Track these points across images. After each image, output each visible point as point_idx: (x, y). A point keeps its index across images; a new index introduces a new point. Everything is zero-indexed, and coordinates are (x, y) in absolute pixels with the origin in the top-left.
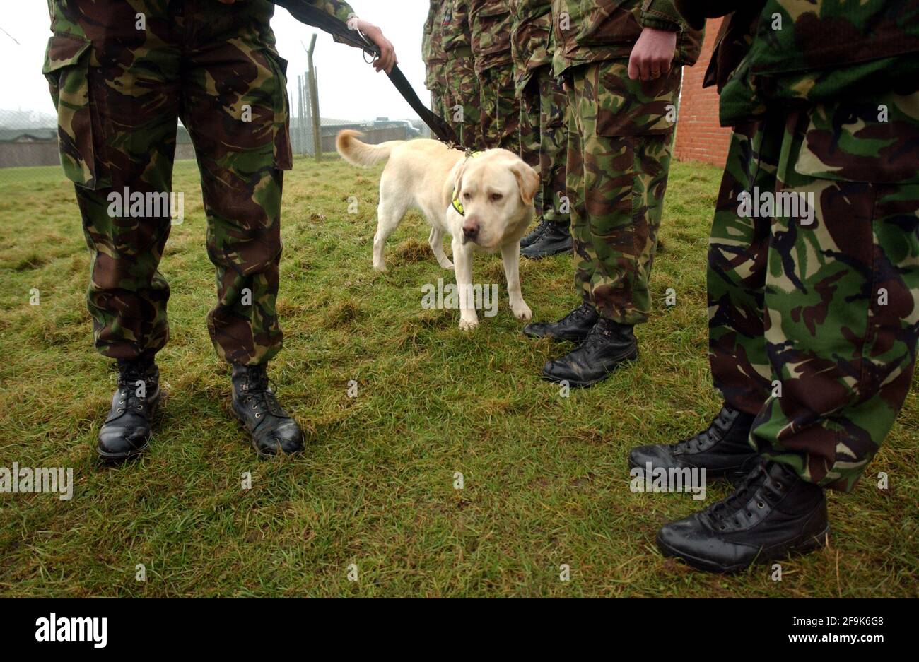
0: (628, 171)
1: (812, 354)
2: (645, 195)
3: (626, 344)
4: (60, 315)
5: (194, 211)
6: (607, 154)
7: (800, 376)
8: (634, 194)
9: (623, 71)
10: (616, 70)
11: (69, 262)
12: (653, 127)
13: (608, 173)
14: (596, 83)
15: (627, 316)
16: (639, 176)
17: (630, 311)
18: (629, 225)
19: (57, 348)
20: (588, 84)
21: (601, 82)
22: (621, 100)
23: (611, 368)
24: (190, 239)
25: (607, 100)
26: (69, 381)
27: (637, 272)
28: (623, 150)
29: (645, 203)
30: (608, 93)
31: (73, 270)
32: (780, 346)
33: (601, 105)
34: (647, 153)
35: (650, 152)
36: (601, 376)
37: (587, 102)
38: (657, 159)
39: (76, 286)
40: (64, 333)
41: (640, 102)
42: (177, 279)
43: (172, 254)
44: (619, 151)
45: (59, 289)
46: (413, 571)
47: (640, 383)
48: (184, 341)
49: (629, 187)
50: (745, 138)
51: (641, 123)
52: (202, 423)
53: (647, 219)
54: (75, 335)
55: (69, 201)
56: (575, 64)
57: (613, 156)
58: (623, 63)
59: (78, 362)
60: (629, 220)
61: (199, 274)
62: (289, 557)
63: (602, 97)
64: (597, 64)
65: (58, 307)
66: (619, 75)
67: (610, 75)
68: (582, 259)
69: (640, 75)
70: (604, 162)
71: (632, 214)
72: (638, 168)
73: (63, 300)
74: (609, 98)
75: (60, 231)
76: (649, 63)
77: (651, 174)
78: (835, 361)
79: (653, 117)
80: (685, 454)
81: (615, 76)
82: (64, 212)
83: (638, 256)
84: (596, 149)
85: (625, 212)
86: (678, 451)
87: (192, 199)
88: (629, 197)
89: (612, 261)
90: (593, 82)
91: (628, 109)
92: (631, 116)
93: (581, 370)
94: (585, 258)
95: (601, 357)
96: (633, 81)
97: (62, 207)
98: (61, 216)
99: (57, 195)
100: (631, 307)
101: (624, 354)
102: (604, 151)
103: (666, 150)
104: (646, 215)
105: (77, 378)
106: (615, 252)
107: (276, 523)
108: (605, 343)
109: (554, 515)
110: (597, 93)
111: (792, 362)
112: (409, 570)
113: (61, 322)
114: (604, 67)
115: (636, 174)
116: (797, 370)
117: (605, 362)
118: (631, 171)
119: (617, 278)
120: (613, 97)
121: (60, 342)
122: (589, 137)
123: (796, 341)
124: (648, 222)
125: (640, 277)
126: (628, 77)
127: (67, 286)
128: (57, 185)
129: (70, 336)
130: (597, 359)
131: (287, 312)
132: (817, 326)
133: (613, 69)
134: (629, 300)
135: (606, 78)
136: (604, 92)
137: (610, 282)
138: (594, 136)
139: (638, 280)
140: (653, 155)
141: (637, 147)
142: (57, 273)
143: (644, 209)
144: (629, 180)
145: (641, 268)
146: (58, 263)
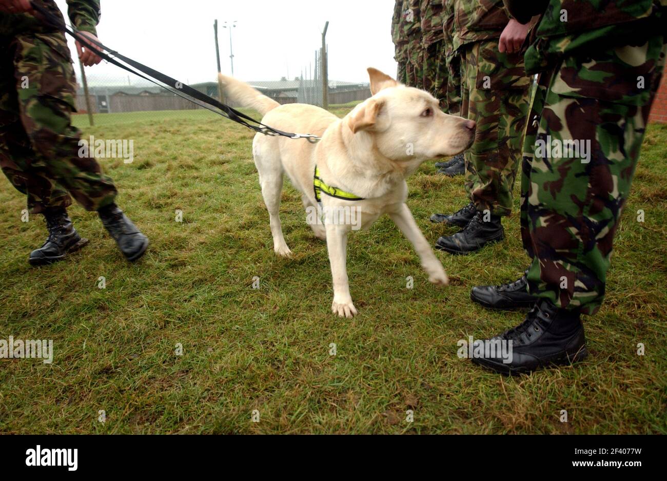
0: (496, 113)
1: (555, 211)
2: (508, 129)
3: (495, 230)
4: (159, 193)
5: (239, 139)
6: (483, 101)
7: (547, 226)
8: (499, 128)
9: (495, 47)
10: (491, 47)
11: (165, 166)
12: (514, 85)
13: (483, 114)
14: (478, 55)
15: (494, 210)
16: (504, 116)
17: (496, 206)
18: (495, 148)
19: (157, 210)
20: (473, 56)
21: (481, 55)
22: (493, 66)
23: (482, 245)
24: (234, 155)
25: (484, 66)
26: (162, 226)
27: (500, 180)
28: (493, 99)
29: (508, 134)
30: (485, 62)
31: (168, 170)
32: (536, 207)
33: (480, 69)
34: (510, 101)
35: (513, 101)
36: (475, 249)
37: (472, 67)
38: (517, 105)
39: (168, 178)
40: (161, 202)
41: (506, 68)
42: (224, 177)
43: (223, 163)
44: (490, 99)
45: (160, 180)
46: (326, 329)
47: (499, 255)
48: (224, 211)
49: (496, 123)
50: (545, 88)
51: (506, 81)
52: (228, 252)
53: (508, 145)
54: (166, 204)
55: (167, 132)
56: (466, 42)
57: (487, 102)
58: (495, 42)
59: (167, 217)
60: (496, 145)
61: (237, 175)
62: (264, 316)
63: (481, 64)
64: (479, 42)
65: (158, 189)
66: (492, 50)
67: (487, 50)
68: (471, 174)
69: (506, 49)
70: (480, 107)
71: (497, 141)
72: (503, 110)
73: (161, 186)
74: (485, 64)
75: (162, 148)
76: (511, 42)
77: (513, 115)
78: (566, 216)
79: (514, 78)
80: (504, 291)
81: (490, 51)
82: (164, 138)
83: (502, 169)
84: (476, 98)
85: (493, 140)
86: (501, 289)
87: (239, 132)
88: (496, 130)
89: (484, 172)
90: (476, 54)
91: (497, 72)
92: (499, 76)
93: (461, 244)
94: (473, 173)
95: (476, 237)
96: (502, 53)
97: (163, 135)
98: (163, 140)
99: (161, 128)
100: (497, 204)
101: (492, 237)
102: (481, 99)
103: (524, 100)
104: (508, 142)
105: (166, 225)
106: (486, 167)
107: (259, 301)
108: (479, 228)
109: (414, 314)
110: (478, 62)
111: (543, 216)
112: (324, 328)
113: (159, 197)
114: (483, 44)
115: (501, 115)
116: (545, 221)
117: (479, 240)
118: (498, 113)
119: (487, 184)
120: (488, 64)
121: (159, 207)
122: (472, 90)
123: (545, 204)
124: (510, 147)
125: (502, 184)
126: (498, 51)
127: (163, 179)
128: (161, 122)
129: (163, 205)
130: (473, 238)
131: (285, 198)
132: (557, 193)
133: (489, 46)
134: (495, 199)
135: (484, 52)
136: (482, 61)
137: (484, 186)
138: (475, 90)
139: (501, 185)
140: (515, 103)
141: (503, 97)
142: (159, 171)
143: (506, 138)
144: (497, 119)
145: (503, 177)
146: (159, 166)
